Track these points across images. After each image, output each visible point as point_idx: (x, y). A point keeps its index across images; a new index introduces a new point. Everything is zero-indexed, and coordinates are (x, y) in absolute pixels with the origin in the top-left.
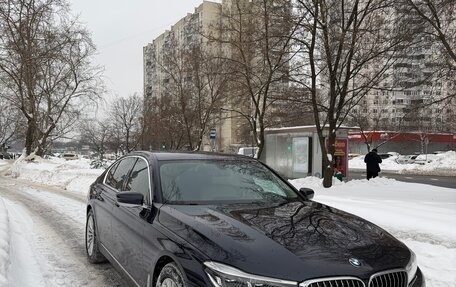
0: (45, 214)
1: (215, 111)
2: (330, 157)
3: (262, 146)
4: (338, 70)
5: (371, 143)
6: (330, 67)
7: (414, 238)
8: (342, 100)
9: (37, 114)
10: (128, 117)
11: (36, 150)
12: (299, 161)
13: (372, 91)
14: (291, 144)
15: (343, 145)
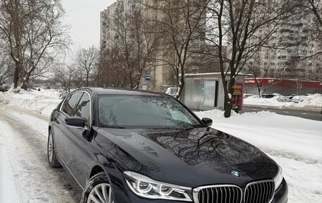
0: (23, 131)
1: (149, 60)
2: (230, 95)
3: (182, 87)
4: (239, 33)
5: (261, 86)
6: (233, 30)
7: (284, 156)
8: (240, 54)
9: (23, 58)
10: (88, 62)
11: (22, 85)
12: (208, 98)
13: (262, 48)
14: (203, 86)
15: (240, 87)
